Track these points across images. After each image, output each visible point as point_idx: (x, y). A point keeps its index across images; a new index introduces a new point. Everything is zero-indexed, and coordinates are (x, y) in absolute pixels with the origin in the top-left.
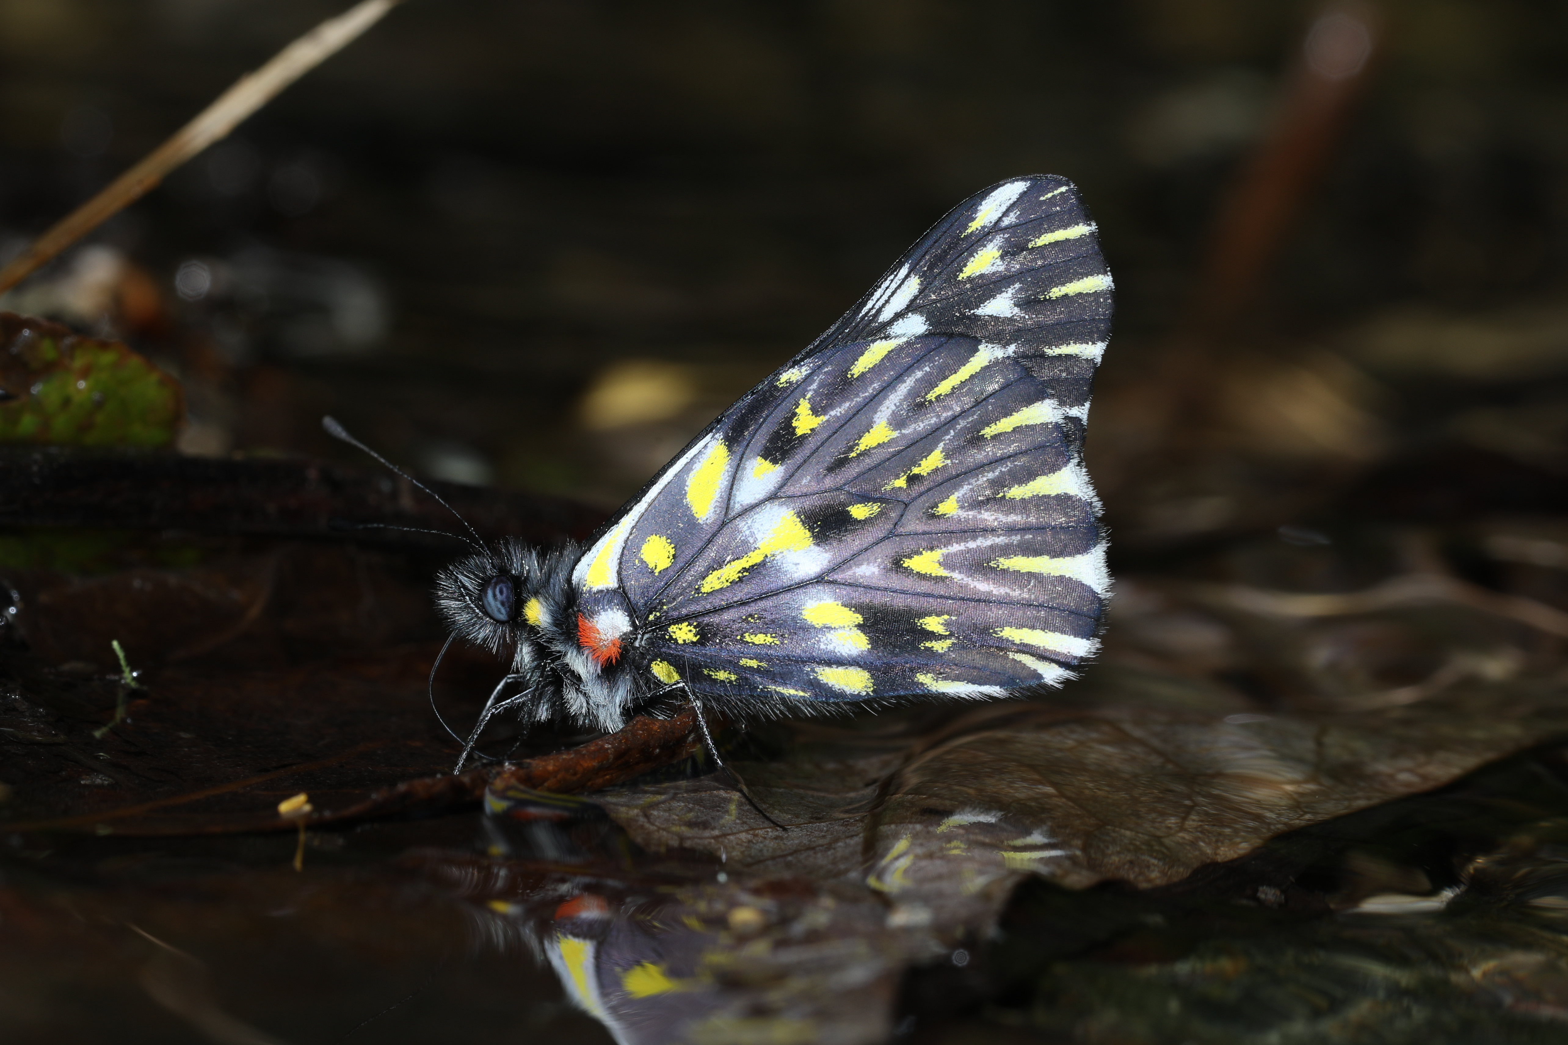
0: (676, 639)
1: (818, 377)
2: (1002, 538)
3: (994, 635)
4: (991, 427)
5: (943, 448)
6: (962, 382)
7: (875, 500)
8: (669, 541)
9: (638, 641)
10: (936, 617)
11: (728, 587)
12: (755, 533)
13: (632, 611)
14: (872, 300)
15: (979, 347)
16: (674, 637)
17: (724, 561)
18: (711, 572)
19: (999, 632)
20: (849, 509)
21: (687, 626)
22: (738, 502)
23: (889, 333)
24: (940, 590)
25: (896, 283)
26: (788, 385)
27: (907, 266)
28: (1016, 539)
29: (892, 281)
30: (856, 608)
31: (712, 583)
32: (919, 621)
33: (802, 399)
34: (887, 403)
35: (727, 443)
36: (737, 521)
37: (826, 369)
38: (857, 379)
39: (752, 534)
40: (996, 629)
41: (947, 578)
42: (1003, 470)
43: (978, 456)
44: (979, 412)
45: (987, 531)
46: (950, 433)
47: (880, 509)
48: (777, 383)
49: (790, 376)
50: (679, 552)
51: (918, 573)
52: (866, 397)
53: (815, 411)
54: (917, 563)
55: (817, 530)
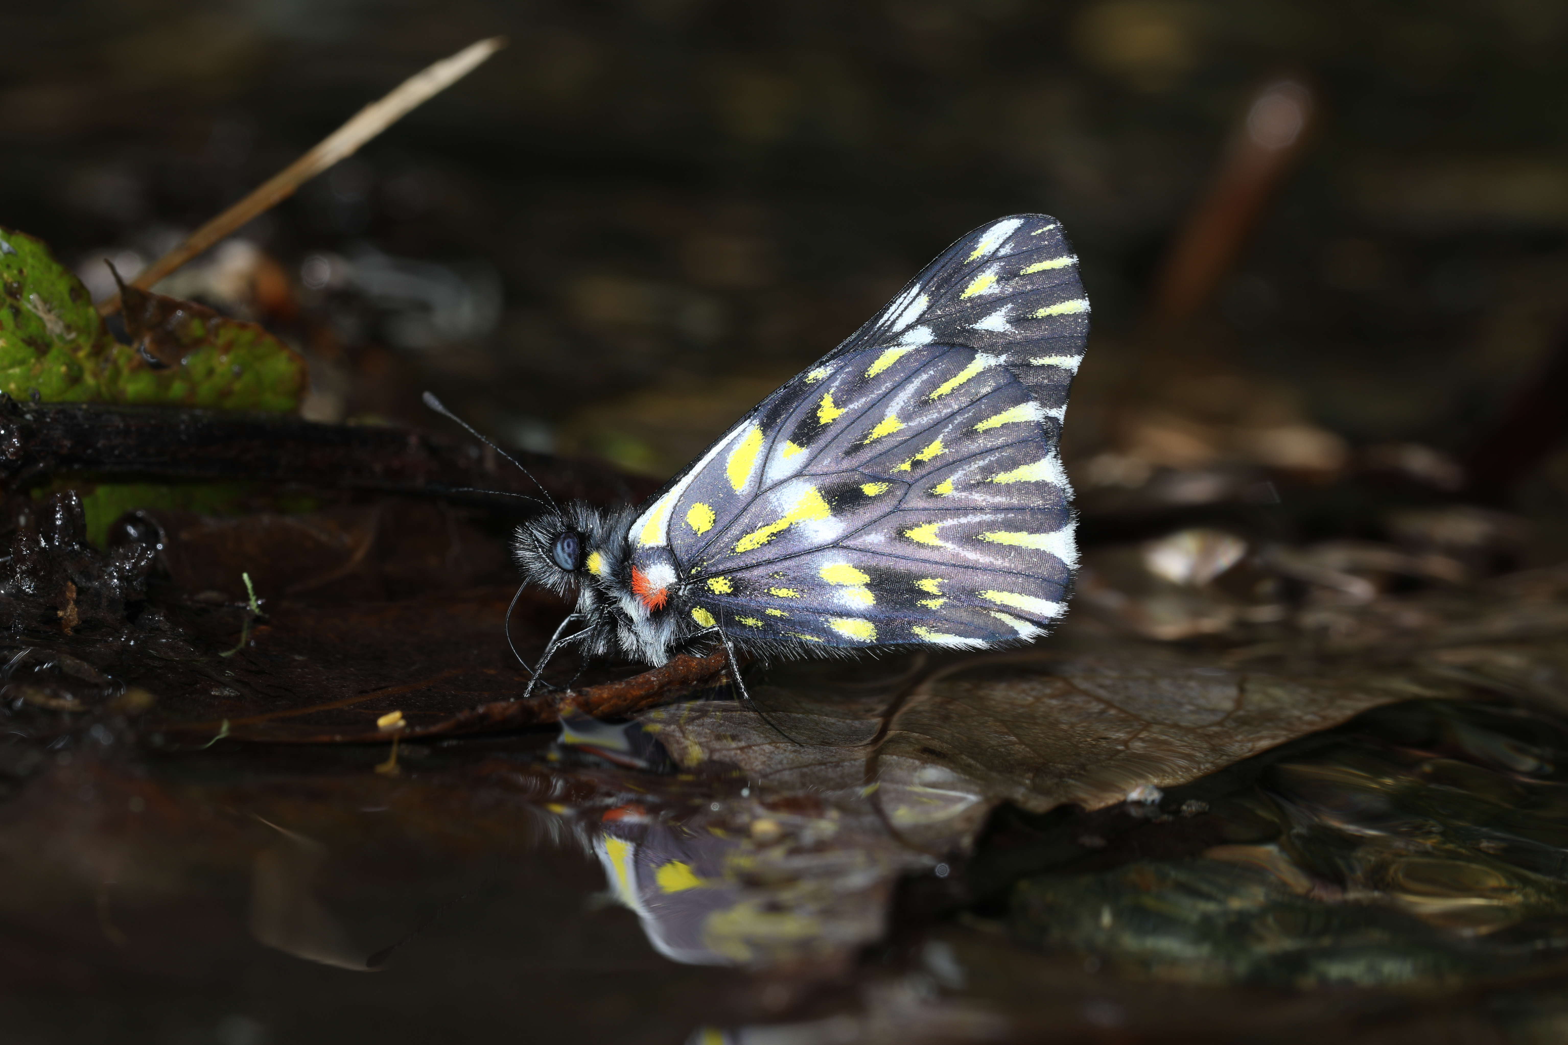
0: (713, 590)
1: (840, 376)
2: (988, 516)
3: (979, 596)
4: (983, 423)
5: (942, 439)
6: (960, 385)
7: (884, 481)
8: (711, 508)
9: (682, 590)
10: (931, 580)
11: (758, 548)
12: (783, 504)
13: (677, 565)
14: (888, 313)
15: (976, 356)
16: (712, 589)
17: (756, 527)
18: (744, 535)
19: (983, 594)
20: (862, 487)
21: (723, 580)
22: (770, 478)
23: (901, 342)
24: (935, 556)
25: (909, 300)
26: (815, 381)
27: (918, 286)
28: (1000, 517)
29: (905, 298)
30: (865, 570)
31: (745, 544)
32: (917, 582)
33: (826, 394)
34: (897, 399)
35: (762, 428)
36: (768, 494)
37: (847, 370)
38: (873, 379)
39: (780, 505)
40: (981, 592)
41: (941, 547)
42: (992, 459)
43: (972, 446)
44: (974, 410)
45: (976, 509)
46: (949, 427)
47: (887, 488)
48: (806, 380)
49: (817, 373)
50: (718, 518)
51: (918, 543)
52: (880, 394)
53: (837, 404)
54: (917, 534)
55: (835, 503)
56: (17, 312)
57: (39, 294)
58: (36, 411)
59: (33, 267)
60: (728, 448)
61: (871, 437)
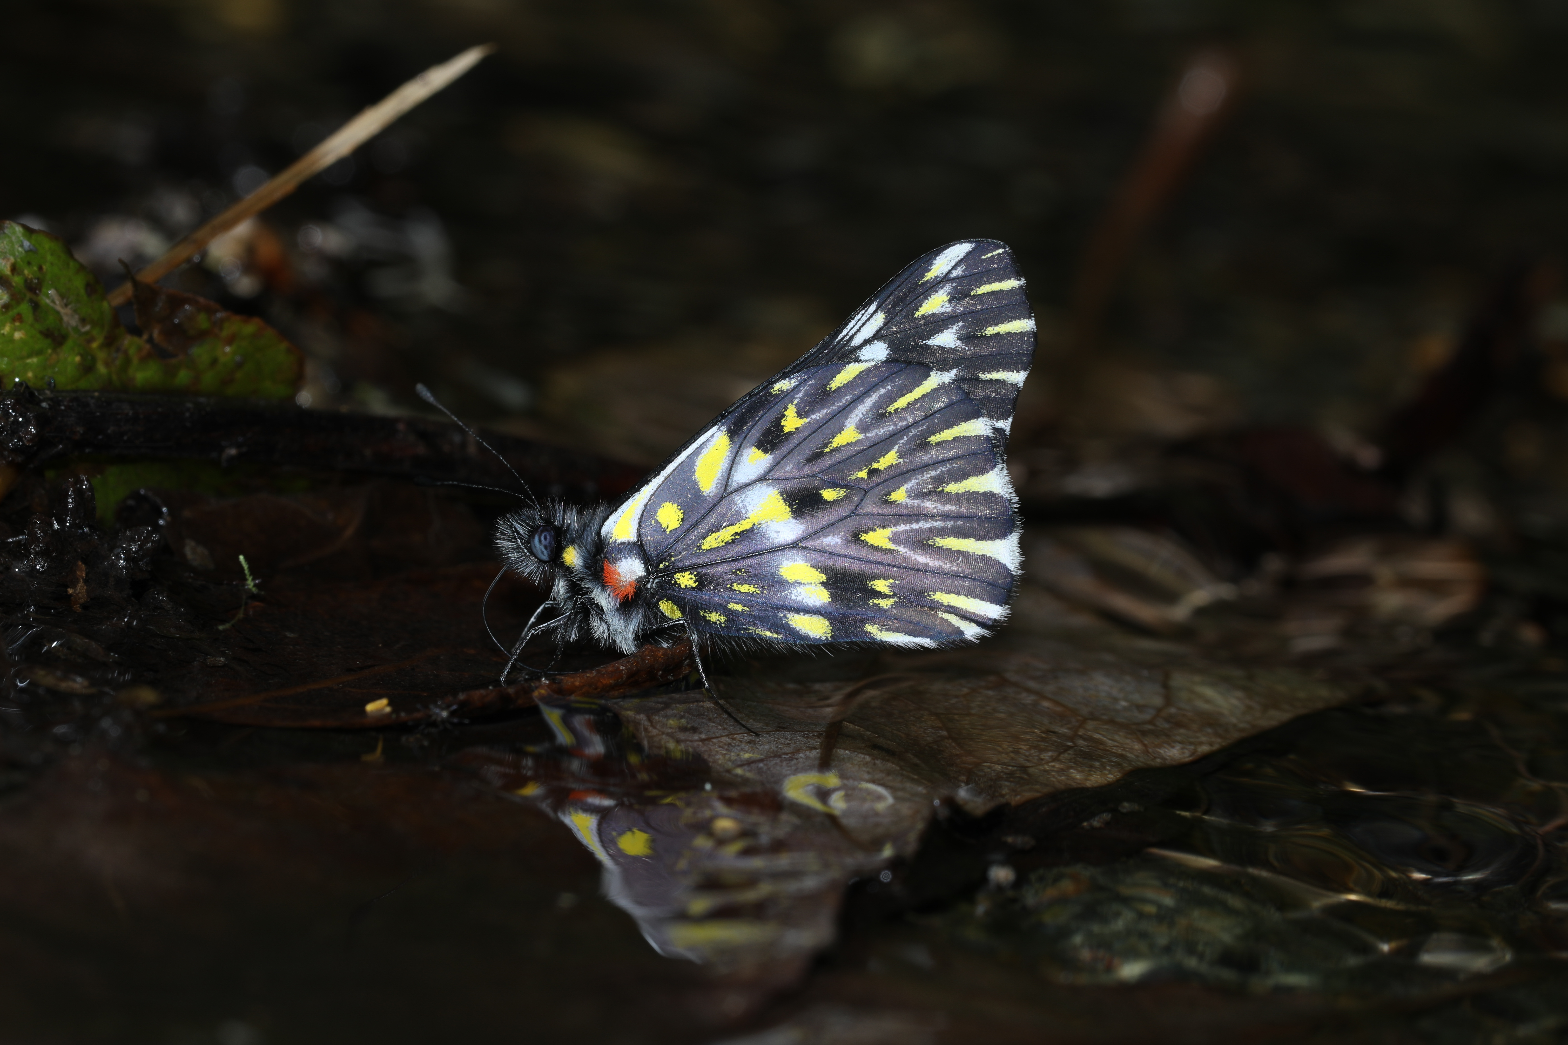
1: (804, 388)
2: (939, 522)
3: (928, 597)
4: (936, 436)
5: (897, 450)
6: (915, 400)
7: (842, 487)
8: (679, 507)
9: (650, 583)
10: (883, 581)
11: (723, 546)
12: (747, 505)
13: (647, 560)
14: (847, 328)
15: (931, 373)
16: (678, 583)
17: (721, 526)
18: (710, 534)
19: (932, 596)
20: (821, 492)
21: (689, 574)
22: (735, 481)
23: (859, 355)
24: (888, 559)
25: (866, 317)
26: (780, 392)
27: (875, 304)
28: (950, 524)
29: (863, 314)
30: (822, 570)
31: (711, 542)
32: (870, 582)
33: (790, 404)
34: (856, 411)
35: (729, 435)
36: (733, 496)
37: (810, 383)
38: (834, 391)
39: (745, 506)
40: (929, 593)
41: (894, 550)
42: (943, 469)
43: (924, 457)
44: (928, 424)
46: (904, 438)
47: (845, 494)
48: (772, 391)
49: (781, 385)
50: (686, 517)
51: (872, 545)
52: (840, 406)
53: (800, 414)
54: (871, 538)
55: (795, 506)
56: (36, 306)
57: (57, 289)
58: (51, 399)
59: (52, 264)
60: (698, 452)
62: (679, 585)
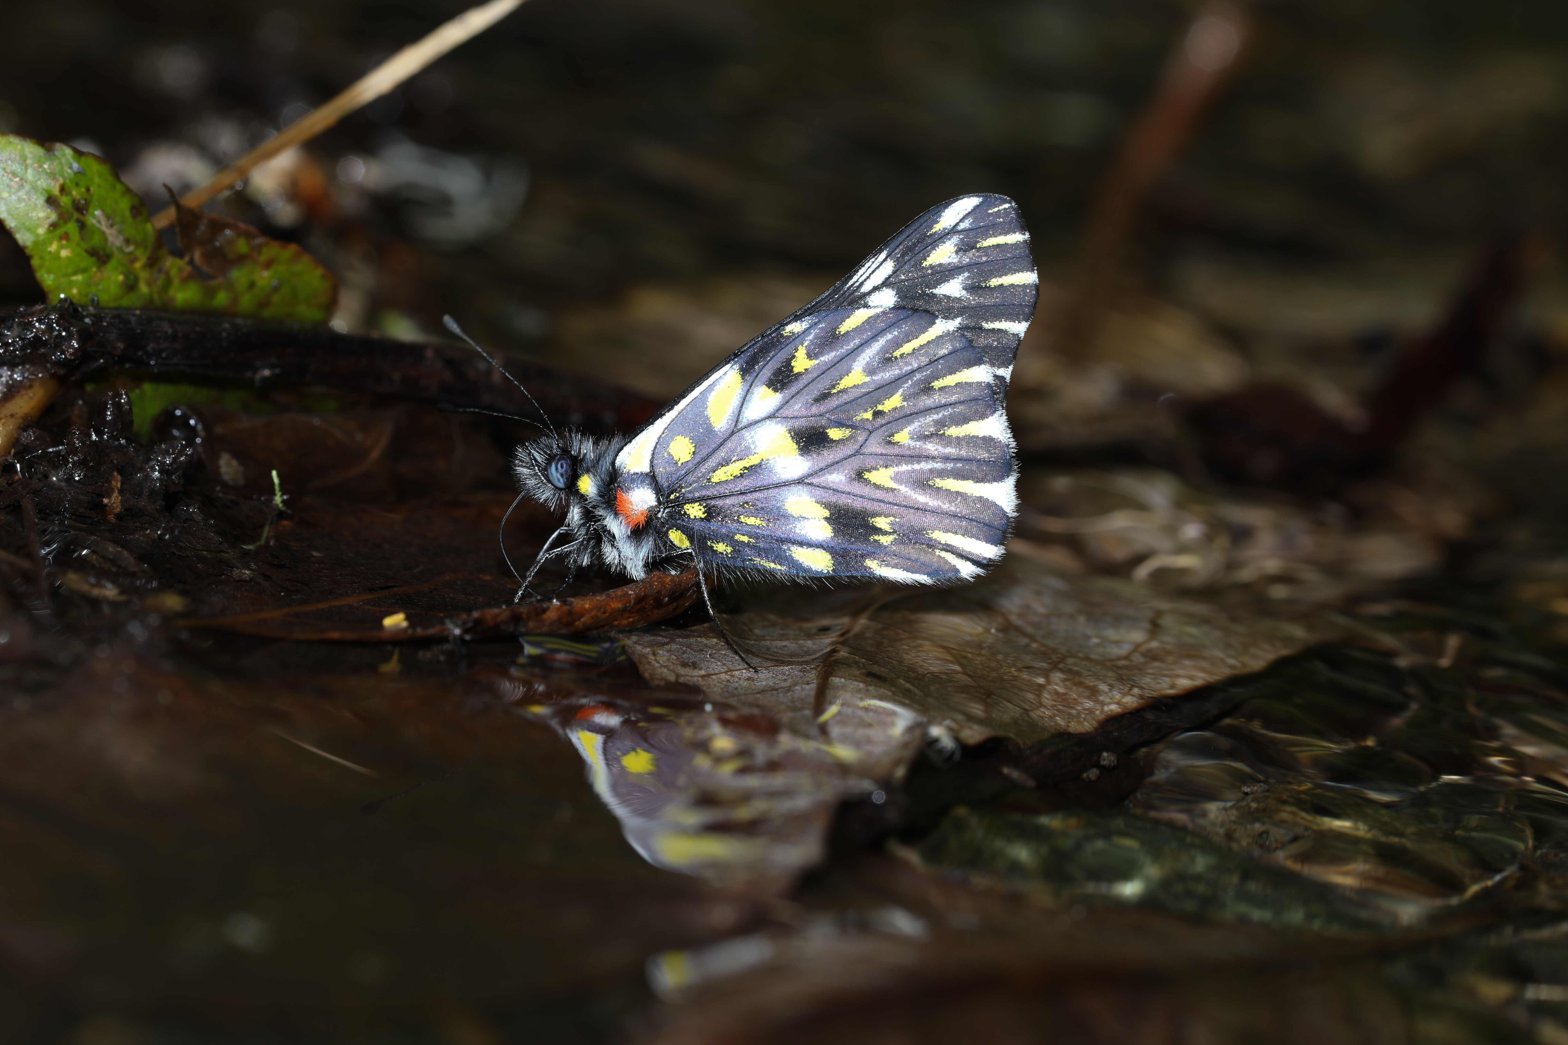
0: (689, 514)
1: (814, 331)
2: (939, 464)
3: (926, 535)
4: (939, 381)
5: (902, 393)
6: (921, 346)
7: (848, 427)
8: (691, 441)
9: (661, 513)
10: (884, 518)
11: (732, 480)
12: (756, 442)
13: (658, 490)
14: (857, 275)
15: (936, 321)
16: (688, 513)
17: (731, 460)
18: (720, 467)
19: (930, 534)
20: (827, 431)
21: (698, 506)
22: (746, 418)
23: (868, 303)
24: (890, 497)
25: (876, 265)
26: (791, 334)
27: (885, 252)
28: (950, 466)
29: (873, 262)
30: (825, 505)
31: (720, 476)
32: (871, 519)
33: (800, 346)
34: (863, 355)
35: (741, 373)
36: (743, 432)
37: (820, 326)
38: (843, 335)
39: (754, 442)
40: (928, 531)
41: (895, 489)
42: (945, 413)
43: (927, 401)
44: (932, 369)
45: (929, 458)
46: (908, 382)
47: (850, 434)
48: (783, 332)
49: (793, 327)
50: (697, 450)
51: (875, 484)
52: (848, 350)
53: (810, 356)
54: (873, 476)
55: (802, 444)
56: (82, 226)
57: (103, 210)
58: (94, 315)
59: (99, 186)
60: (711, 388)
61: (838, 387)
62: (689, 515)
